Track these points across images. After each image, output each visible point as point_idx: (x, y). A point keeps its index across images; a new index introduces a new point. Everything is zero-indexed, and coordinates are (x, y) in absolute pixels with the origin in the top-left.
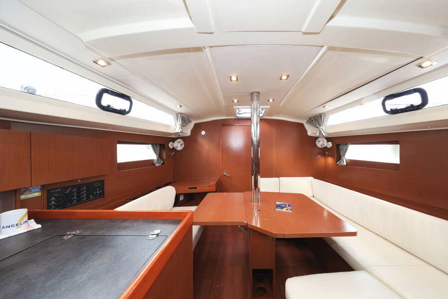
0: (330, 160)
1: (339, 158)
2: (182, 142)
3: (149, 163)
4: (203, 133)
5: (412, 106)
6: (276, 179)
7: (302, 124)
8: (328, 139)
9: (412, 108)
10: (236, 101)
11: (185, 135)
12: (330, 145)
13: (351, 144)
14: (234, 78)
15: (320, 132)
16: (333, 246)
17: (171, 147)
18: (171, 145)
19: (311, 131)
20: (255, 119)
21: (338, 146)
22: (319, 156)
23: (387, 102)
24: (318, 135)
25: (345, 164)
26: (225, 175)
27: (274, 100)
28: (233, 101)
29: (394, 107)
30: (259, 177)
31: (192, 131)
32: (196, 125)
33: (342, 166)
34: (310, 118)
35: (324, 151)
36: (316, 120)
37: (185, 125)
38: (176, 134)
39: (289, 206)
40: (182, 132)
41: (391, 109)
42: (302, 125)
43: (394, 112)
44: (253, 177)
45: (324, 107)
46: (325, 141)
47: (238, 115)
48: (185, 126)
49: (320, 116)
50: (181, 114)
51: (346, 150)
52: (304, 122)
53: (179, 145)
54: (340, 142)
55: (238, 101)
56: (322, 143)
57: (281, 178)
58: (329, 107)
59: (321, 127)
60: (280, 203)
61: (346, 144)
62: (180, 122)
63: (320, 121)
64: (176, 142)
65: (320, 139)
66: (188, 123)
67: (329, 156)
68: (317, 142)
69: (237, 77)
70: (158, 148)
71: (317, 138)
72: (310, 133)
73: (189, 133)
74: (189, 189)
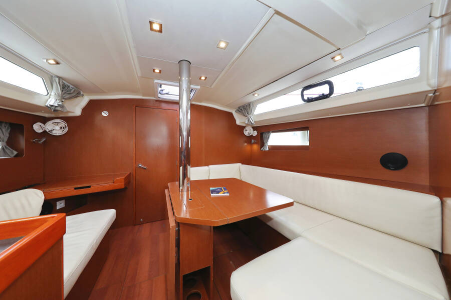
0: (255, 147)
1: (263, 144)
2: (63, 124)
4: (105, 114)
5: (323, 95)
6: (206, 168)
7: (231, 114)
8: (255, 128)
9: (323, 97)
10: (157, 71)
11: (70, 115)
12: (255, 133)
13: (273, 132)
14: (156, 27)
15: (249, 120)
17: (40, 131)
18: (37, 127)
19: (239, 120)
21: (262, 134)
22: (246, 144)
23: (305, 92)
24: (246, 123)
25: (267, 149)
26: (140, 167)
27: (206, 78)
28: (154, 70)
29: (310, 96)
30: (189, 167)
31: (84, 110)
32: (91, 102)
33: (265, 151)
34: (239, 108)
35: (250, 139)
36: (245, 109)
37: (68, 96)
38: (48, 107)
39: (225, 189)
40: (62, 106)
41: (308, 98)
43: (310, 100)
44: (181, 168)
45: (253, 95)
46: (252, 129)
47: (160, 95)
48: (70, 98)
49: (249, 105)
50: (59, 78)
51: (268, 138)
52: (233, 111)
53: (57, 128)
54: (264, 130)
55: (160, 71)
56: (249, 132)
57: (210, 166)
58: (257, 96)
59: (249, 116)
60: (214, 188)
61: (269, 132)
62: (57, 91)
63: (248, 109)
64: (50, 123)
65: (247, 128)
66: (76, 97)
67: (254, 143)
68: (244, 131)
69: (161, 25)
71: (244, 127)
72: (238, 123)
73: (78, 112)
74: (75, 189)
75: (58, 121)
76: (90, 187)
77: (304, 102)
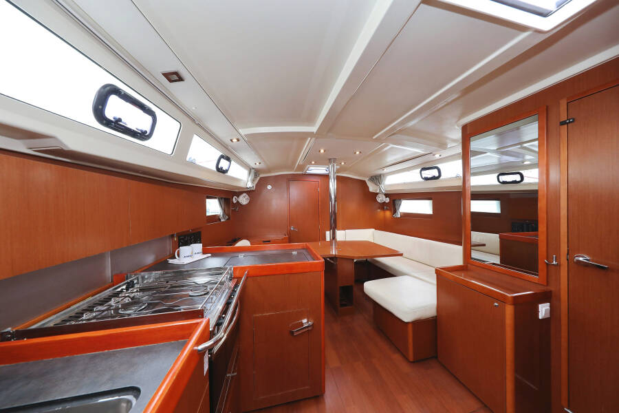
0: (388, 213)
1: (395, 211)
2: (247, 197)
4: (269, 187)
5: (434, 177)
8: (387, 195)
9: (434, 178)
12: (387, 200)
13: (404, 200)
15: (380, 189)
16: (377, 264)
17: (235, 202)
19: (372, 188)
20: (332, 175)
21: (394, 201)
22: (379, 210)
24: (378, 191)
25: (399, 216)
26: (293, 230)
27: (345, 164)
29: (427, 176)
31: (256, 185)
33: (398, 218)
34: (371, 177)
35: (383, 206)
36: (377, 179)
42: (364, 182)
43: (426, 179)
46: (384, 197)
49: (380, 175)
51: (400, 205)
52: (366, 180)
53: (244, 200)
54: (395, 198)
56: (381, 199)
58: (386, 170)
59: (380, 185)
61: (400, 200)
63: (380, 180)
65: (380, 195)
67: (387, 209)
68: (377, 198)
70: (223, 203)
71: (377, 194)
72: (371, 189)
75: (245, 194)
77: (422, 180)
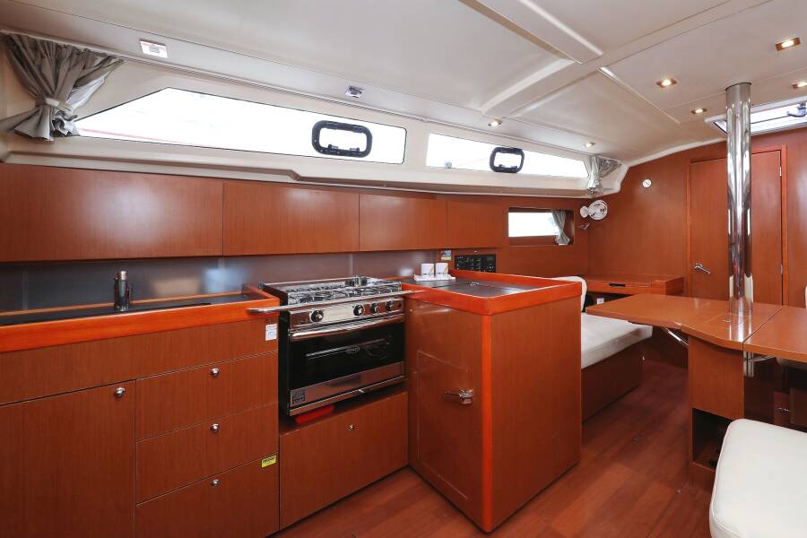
2: (603, 205)
3: (549, 241)
4: (647, 183)
10: (699, 111)
11: (610, 193)
14: (667, 83)
17: (585, 216)
18: (584, 212)
26: (699, 270)
28: (694, 112)
31: (624, 184)
32: (632, 170)
37: (605, 172)
38: (589, 191)
40: (599, 187)
48: (607, 174)
50: (596, 155)
53: (597, 211)
55: (705, 110)
62: (595, 170)
64: (592, 205)
66: (613, 169)
69: (672, 79)
70: (563, 217)
73: (616, 188)
74: (611, 285)
75: (599, 202)
76: (624, 286)
